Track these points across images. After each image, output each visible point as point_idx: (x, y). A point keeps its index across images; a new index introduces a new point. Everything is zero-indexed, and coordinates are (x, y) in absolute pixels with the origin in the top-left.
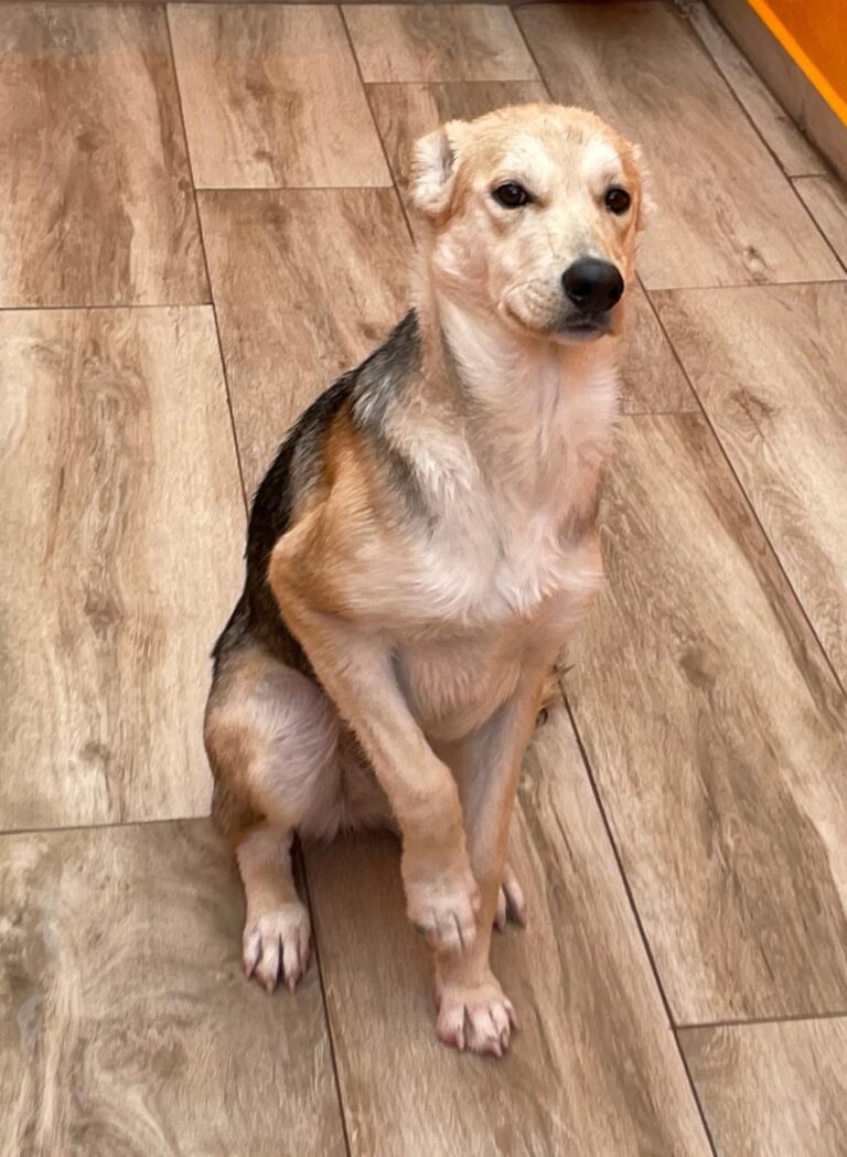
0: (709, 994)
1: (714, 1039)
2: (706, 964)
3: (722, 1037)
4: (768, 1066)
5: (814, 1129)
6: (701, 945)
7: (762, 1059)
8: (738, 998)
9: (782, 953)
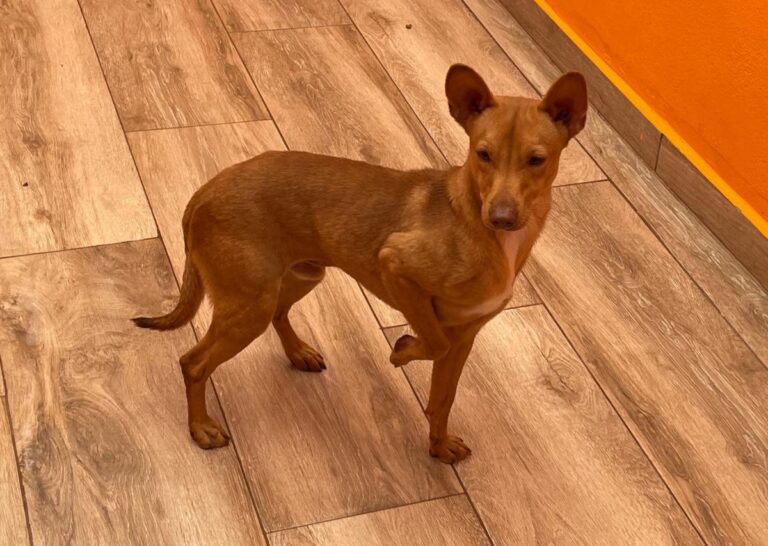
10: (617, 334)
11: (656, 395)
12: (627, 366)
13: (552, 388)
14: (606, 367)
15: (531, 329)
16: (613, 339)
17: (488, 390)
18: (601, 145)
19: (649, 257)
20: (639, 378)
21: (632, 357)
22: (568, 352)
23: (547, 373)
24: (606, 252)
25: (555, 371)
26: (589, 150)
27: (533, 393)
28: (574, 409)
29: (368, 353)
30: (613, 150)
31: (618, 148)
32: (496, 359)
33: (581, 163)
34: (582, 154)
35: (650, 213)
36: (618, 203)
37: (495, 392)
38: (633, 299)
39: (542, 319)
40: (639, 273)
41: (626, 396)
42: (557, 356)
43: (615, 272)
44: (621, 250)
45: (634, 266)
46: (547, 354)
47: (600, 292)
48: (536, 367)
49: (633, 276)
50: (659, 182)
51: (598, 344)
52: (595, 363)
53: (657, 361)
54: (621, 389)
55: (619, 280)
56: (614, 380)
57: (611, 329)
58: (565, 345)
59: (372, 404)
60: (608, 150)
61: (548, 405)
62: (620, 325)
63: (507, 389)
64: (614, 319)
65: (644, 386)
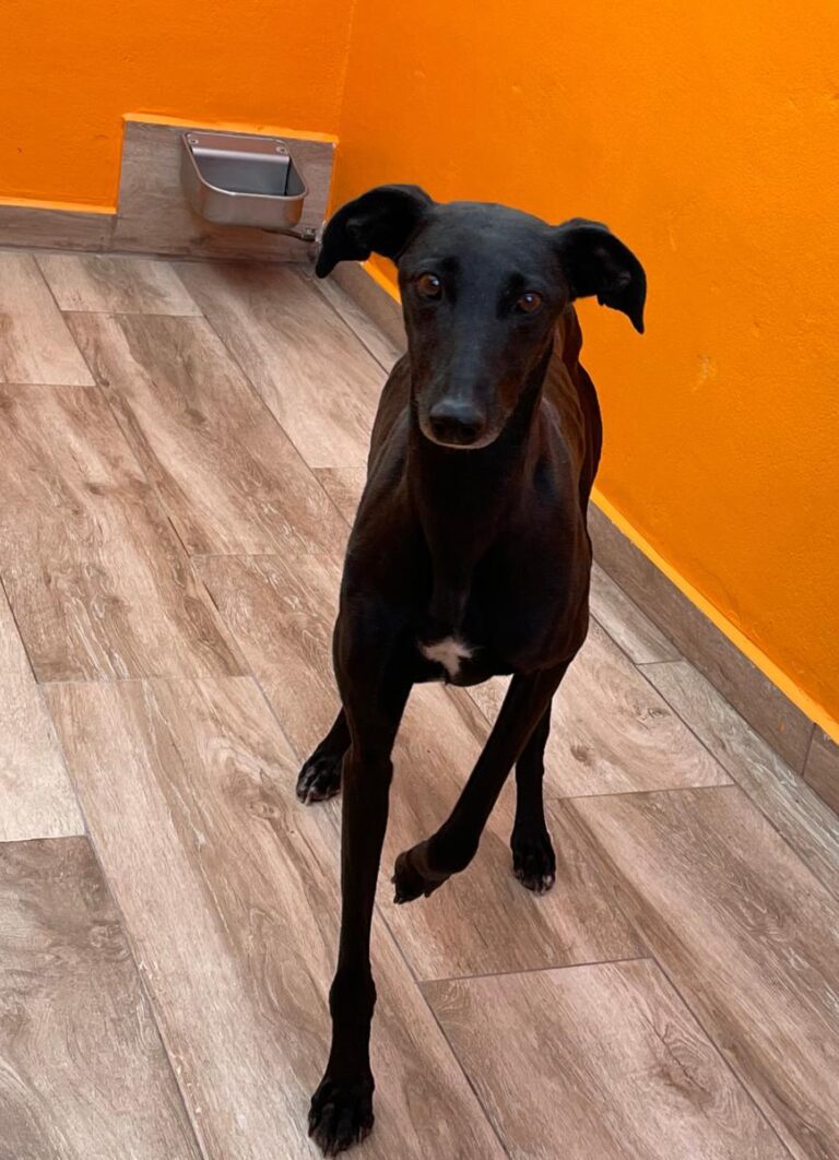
0: (441, 958)
1: (450, 990)
2: (435, 937)
3: (455, 987)
4: (493, 1007)
5: (535, 1049)
6: (430, 925)
7: (488, 1003)
8: (463, 962)
9: (491, 928)
10: (762, 1008)
11: (825, 1100)
12: (781, 1058)
13: (673, 1084)
14: (750, 1056)
15: (637, 994)
16: (758, 1015)
17: (579, 1083)
18: (723, 736)
19: (801, 898)
20: (800, 1076)
21: (787, 1042)
22: (693, 1032)
23: (665, 1061)
24: (740, 888)
25: (675, 1058)
26: (707, 743)
27: (647, 1090)
28: (708, 1117)
29: (399, 1019)
30: (739, 744)
31: (747, 742)
32: (588, 1036)
33: (696, 761)
34: (696, 747)
35: (798, 835)
36: (753, 821)
37: (588, 1085)
38: (781, 957)
39: (653, 979)
40: (790, 921)
41: (782, 1102)
42: (677, 1035)
43: (754, 918)
44: (760, 885)
45: (781, 909)
46: (663, 1033)
47: (735, 943)
48: (646, 1051)
49: (781, 923)
50: (808, 791)
51: (736, 1022)
52: (733, 1048)
53: (823, 1050)
54: (773, 1091)
55: (760, 930)
56: (762, 1074)
57: (754, 1000)
58: (688, 1020)
59: (407, 1096)
60: (733, 743)
61: (668, 1109)
62: (766, 995)
63: (606, 1081)
64: (757, 985)
65: (808, 1088)
